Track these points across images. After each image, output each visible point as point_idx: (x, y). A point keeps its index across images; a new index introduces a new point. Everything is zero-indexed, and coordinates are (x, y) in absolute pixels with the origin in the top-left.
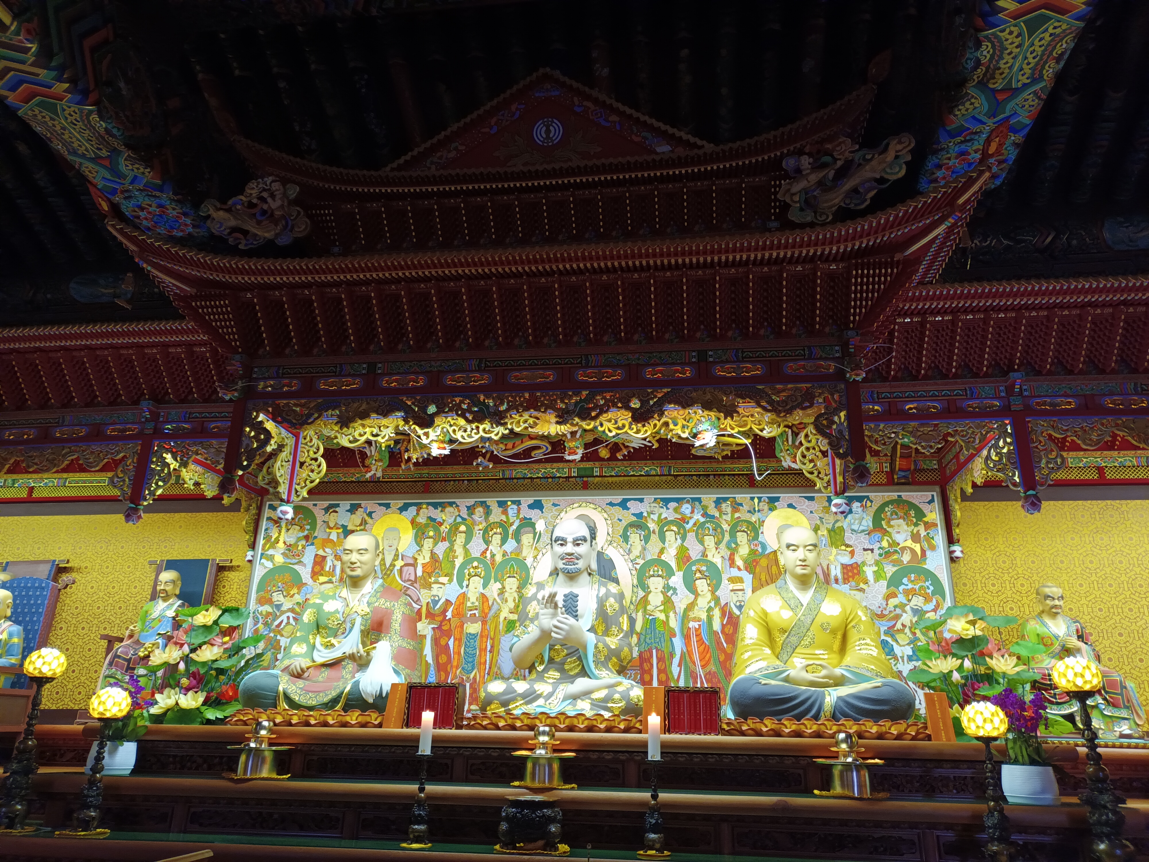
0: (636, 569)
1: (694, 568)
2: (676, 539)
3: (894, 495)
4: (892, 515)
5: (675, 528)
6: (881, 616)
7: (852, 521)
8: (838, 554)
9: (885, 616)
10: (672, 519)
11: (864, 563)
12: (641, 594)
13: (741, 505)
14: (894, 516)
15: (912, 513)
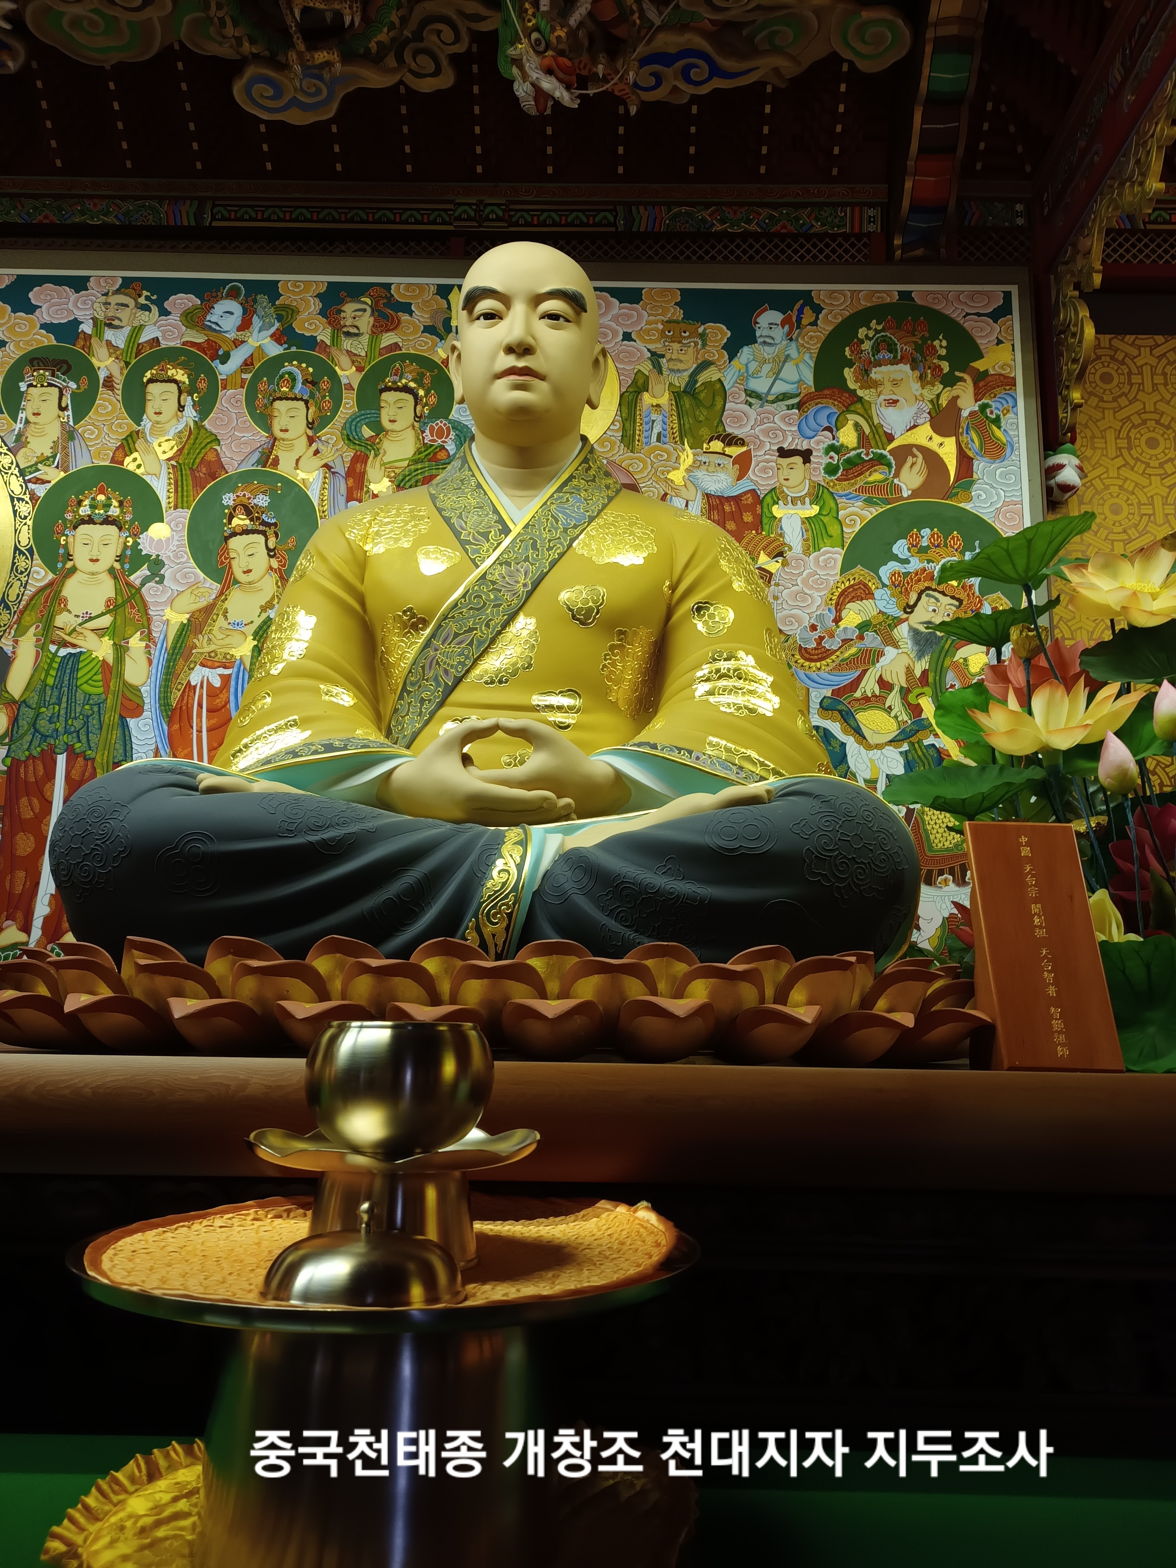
0: (33, 498)
1: (228, 499)
2: (181, 408)
3: (889, 291)
4: (876, 349)
5: (181, 376)
6: (818, 654)
7: (753, 366)
8: (697, 465)
9: (828, 654)
10: (176, 343)
11: (777, 495)
12: (41, 575)
13: (407, 308)
14: (885, 355)
15: (941, 345)
